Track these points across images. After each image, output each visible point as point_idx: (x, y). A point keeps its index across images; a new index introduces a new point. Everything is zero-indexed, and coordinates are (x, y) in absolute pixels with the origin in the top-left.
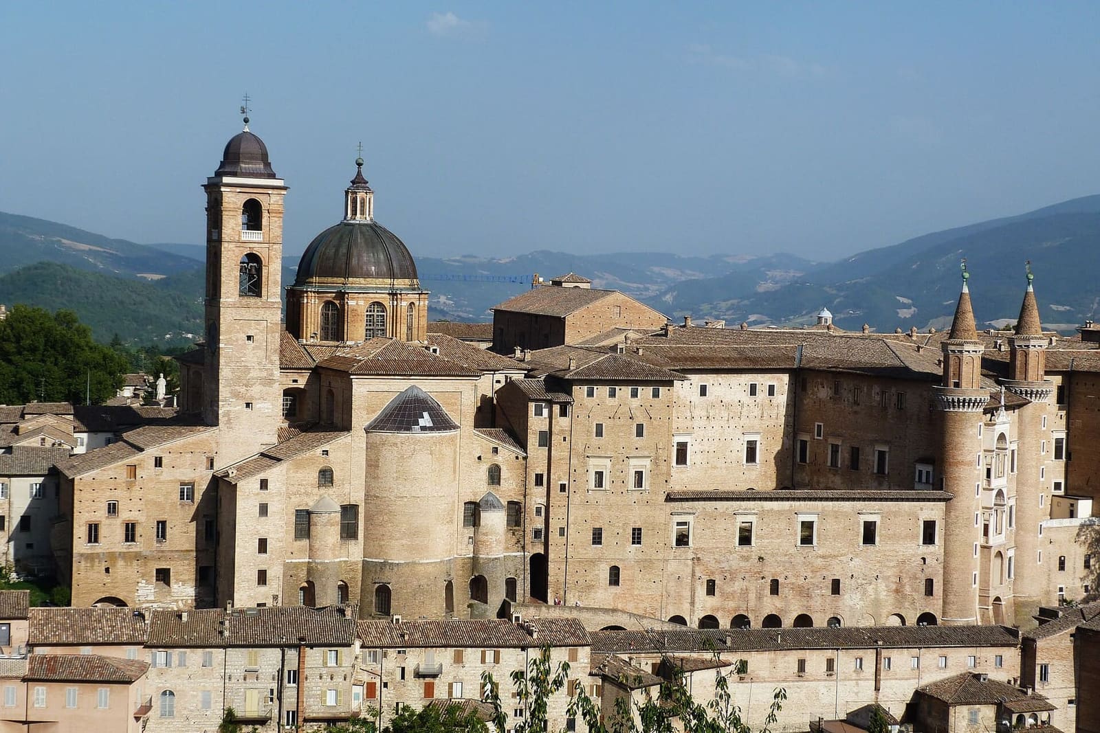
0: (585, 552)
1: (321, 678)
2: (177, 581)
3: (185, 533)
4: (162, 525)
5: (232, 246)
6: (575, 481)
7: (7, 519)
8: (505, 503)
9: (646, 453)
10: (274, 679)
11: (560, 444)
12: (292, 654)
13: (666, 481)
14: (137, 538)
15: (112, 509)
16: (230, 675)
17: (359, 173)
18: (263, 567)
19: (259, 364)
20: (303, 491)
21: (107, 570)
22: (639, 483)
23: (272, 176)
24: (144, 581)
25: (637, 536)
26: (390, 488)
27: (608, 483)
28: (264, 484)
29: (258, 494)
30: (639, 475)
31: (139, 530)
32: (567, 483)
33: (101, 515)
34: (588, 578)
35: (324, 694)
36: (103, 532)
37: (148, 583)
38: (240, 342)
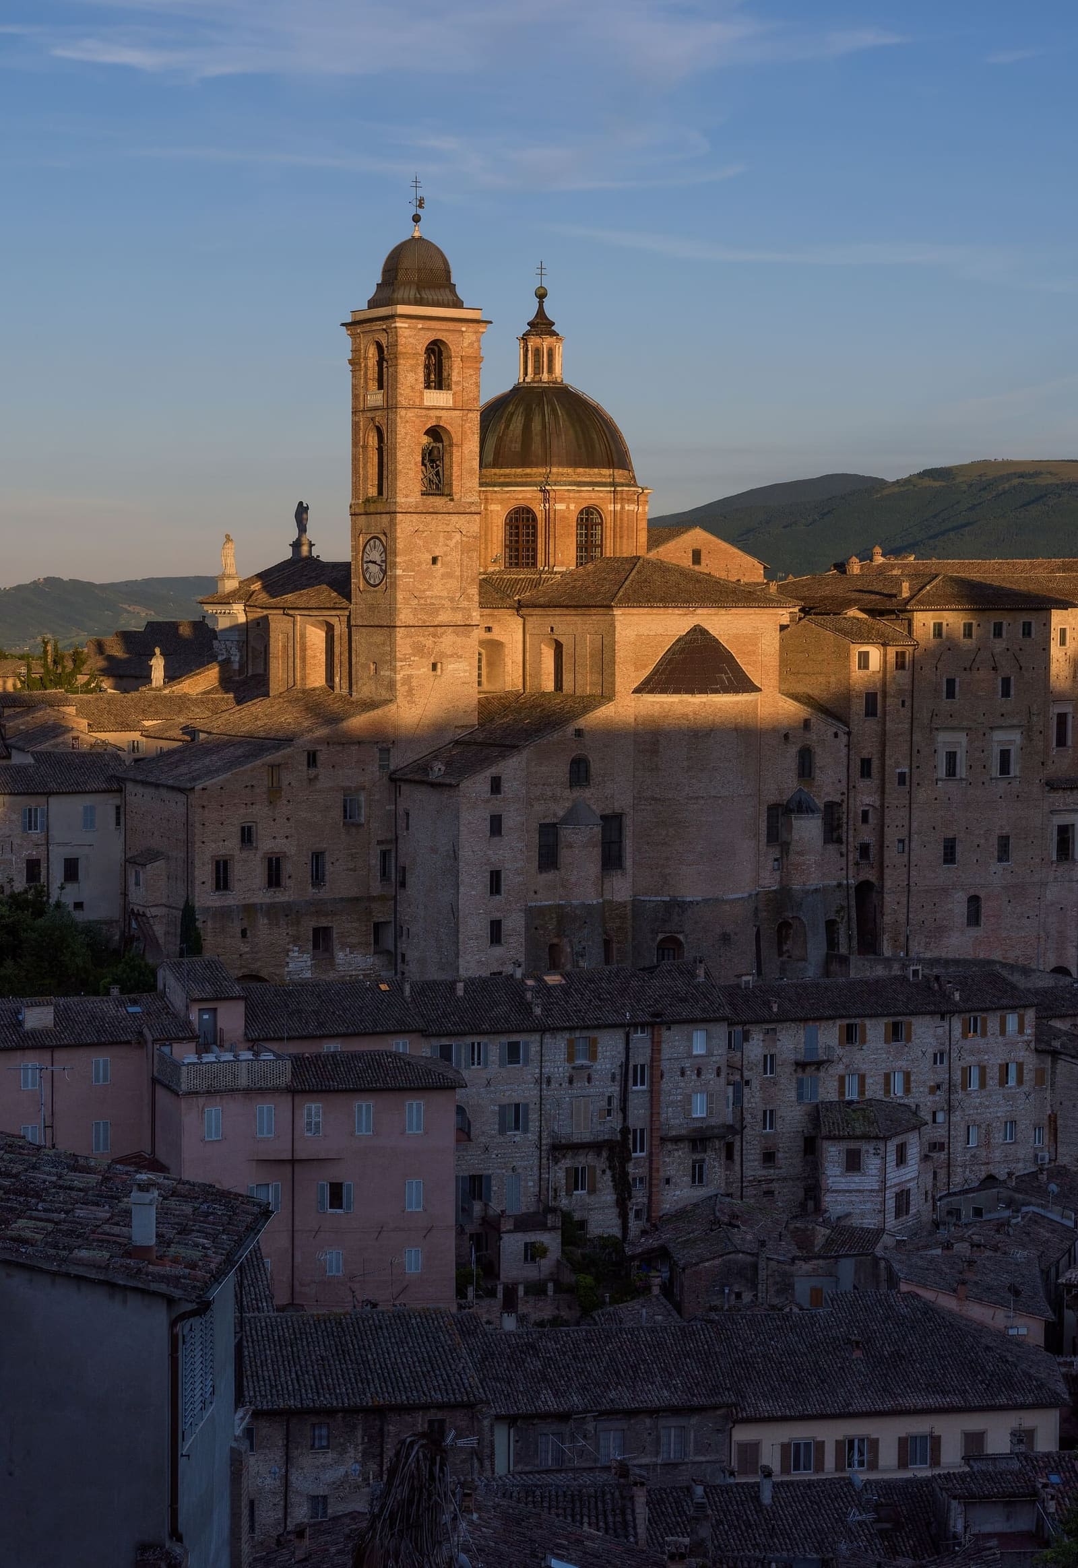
0: (933, 876)
1: (683, 1074)
2: (343, 946)
3: (351, 870)
4: (317, 858)
5: (410, 414)
6: (918, 767)
7: (43, 865)
8: (822, 806)
9: (1015, 722)
10: (613, 1079)
11: (898, 711)
12: (640, 1037)
13: (1043, 764)
14: (285, 881)
15: (247, 836)
16: (549, 1077)
17: (541, 313)
18: (497, 915)
19: (452, 600)
20: (550, 794)
21: (244, 933)
22: (1005, 768)
23: (458, 304)
24: (296, 949)
25: (1004, 849)
26: (678, 785)
27: (964, 770)
28: (496, 785)
29: (488, 801)
30: (1005, 755)
31: (287, 868)
32: (907, 770)
33: (232, 845)
34: (938, 916)
35: (688, 1100)
36: (237, 871)
37: (301, 952)
38: (424, 567)
